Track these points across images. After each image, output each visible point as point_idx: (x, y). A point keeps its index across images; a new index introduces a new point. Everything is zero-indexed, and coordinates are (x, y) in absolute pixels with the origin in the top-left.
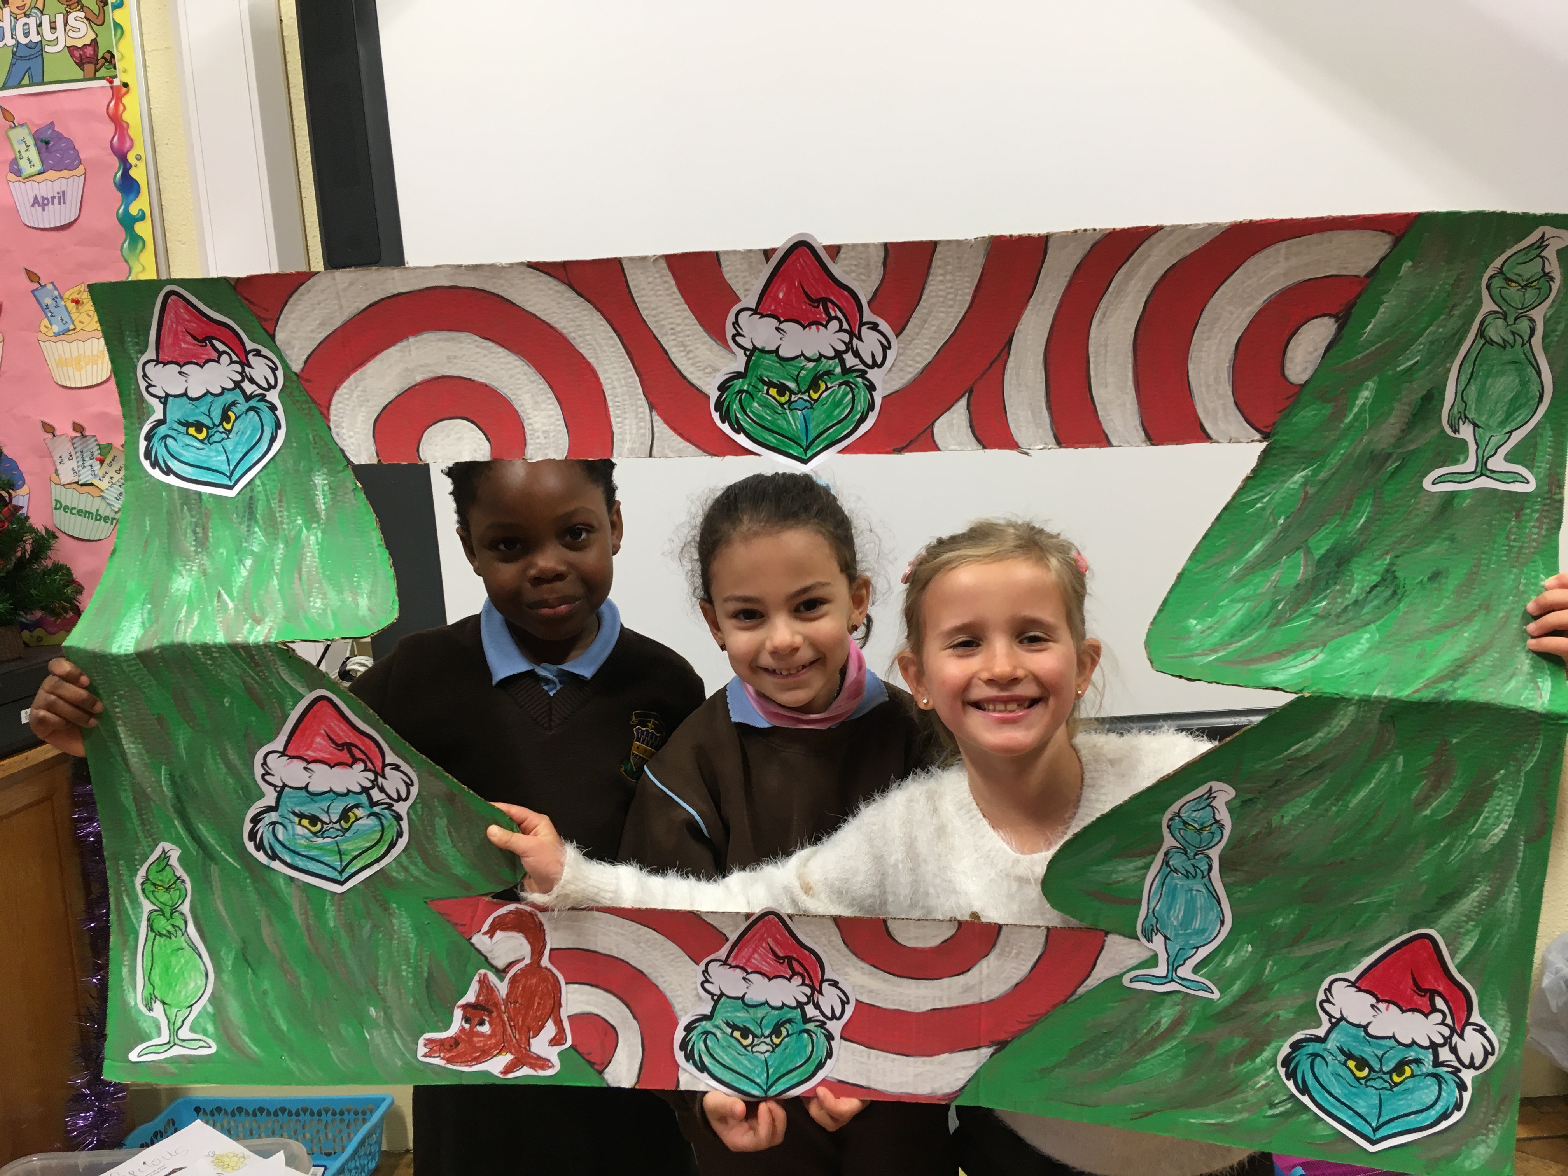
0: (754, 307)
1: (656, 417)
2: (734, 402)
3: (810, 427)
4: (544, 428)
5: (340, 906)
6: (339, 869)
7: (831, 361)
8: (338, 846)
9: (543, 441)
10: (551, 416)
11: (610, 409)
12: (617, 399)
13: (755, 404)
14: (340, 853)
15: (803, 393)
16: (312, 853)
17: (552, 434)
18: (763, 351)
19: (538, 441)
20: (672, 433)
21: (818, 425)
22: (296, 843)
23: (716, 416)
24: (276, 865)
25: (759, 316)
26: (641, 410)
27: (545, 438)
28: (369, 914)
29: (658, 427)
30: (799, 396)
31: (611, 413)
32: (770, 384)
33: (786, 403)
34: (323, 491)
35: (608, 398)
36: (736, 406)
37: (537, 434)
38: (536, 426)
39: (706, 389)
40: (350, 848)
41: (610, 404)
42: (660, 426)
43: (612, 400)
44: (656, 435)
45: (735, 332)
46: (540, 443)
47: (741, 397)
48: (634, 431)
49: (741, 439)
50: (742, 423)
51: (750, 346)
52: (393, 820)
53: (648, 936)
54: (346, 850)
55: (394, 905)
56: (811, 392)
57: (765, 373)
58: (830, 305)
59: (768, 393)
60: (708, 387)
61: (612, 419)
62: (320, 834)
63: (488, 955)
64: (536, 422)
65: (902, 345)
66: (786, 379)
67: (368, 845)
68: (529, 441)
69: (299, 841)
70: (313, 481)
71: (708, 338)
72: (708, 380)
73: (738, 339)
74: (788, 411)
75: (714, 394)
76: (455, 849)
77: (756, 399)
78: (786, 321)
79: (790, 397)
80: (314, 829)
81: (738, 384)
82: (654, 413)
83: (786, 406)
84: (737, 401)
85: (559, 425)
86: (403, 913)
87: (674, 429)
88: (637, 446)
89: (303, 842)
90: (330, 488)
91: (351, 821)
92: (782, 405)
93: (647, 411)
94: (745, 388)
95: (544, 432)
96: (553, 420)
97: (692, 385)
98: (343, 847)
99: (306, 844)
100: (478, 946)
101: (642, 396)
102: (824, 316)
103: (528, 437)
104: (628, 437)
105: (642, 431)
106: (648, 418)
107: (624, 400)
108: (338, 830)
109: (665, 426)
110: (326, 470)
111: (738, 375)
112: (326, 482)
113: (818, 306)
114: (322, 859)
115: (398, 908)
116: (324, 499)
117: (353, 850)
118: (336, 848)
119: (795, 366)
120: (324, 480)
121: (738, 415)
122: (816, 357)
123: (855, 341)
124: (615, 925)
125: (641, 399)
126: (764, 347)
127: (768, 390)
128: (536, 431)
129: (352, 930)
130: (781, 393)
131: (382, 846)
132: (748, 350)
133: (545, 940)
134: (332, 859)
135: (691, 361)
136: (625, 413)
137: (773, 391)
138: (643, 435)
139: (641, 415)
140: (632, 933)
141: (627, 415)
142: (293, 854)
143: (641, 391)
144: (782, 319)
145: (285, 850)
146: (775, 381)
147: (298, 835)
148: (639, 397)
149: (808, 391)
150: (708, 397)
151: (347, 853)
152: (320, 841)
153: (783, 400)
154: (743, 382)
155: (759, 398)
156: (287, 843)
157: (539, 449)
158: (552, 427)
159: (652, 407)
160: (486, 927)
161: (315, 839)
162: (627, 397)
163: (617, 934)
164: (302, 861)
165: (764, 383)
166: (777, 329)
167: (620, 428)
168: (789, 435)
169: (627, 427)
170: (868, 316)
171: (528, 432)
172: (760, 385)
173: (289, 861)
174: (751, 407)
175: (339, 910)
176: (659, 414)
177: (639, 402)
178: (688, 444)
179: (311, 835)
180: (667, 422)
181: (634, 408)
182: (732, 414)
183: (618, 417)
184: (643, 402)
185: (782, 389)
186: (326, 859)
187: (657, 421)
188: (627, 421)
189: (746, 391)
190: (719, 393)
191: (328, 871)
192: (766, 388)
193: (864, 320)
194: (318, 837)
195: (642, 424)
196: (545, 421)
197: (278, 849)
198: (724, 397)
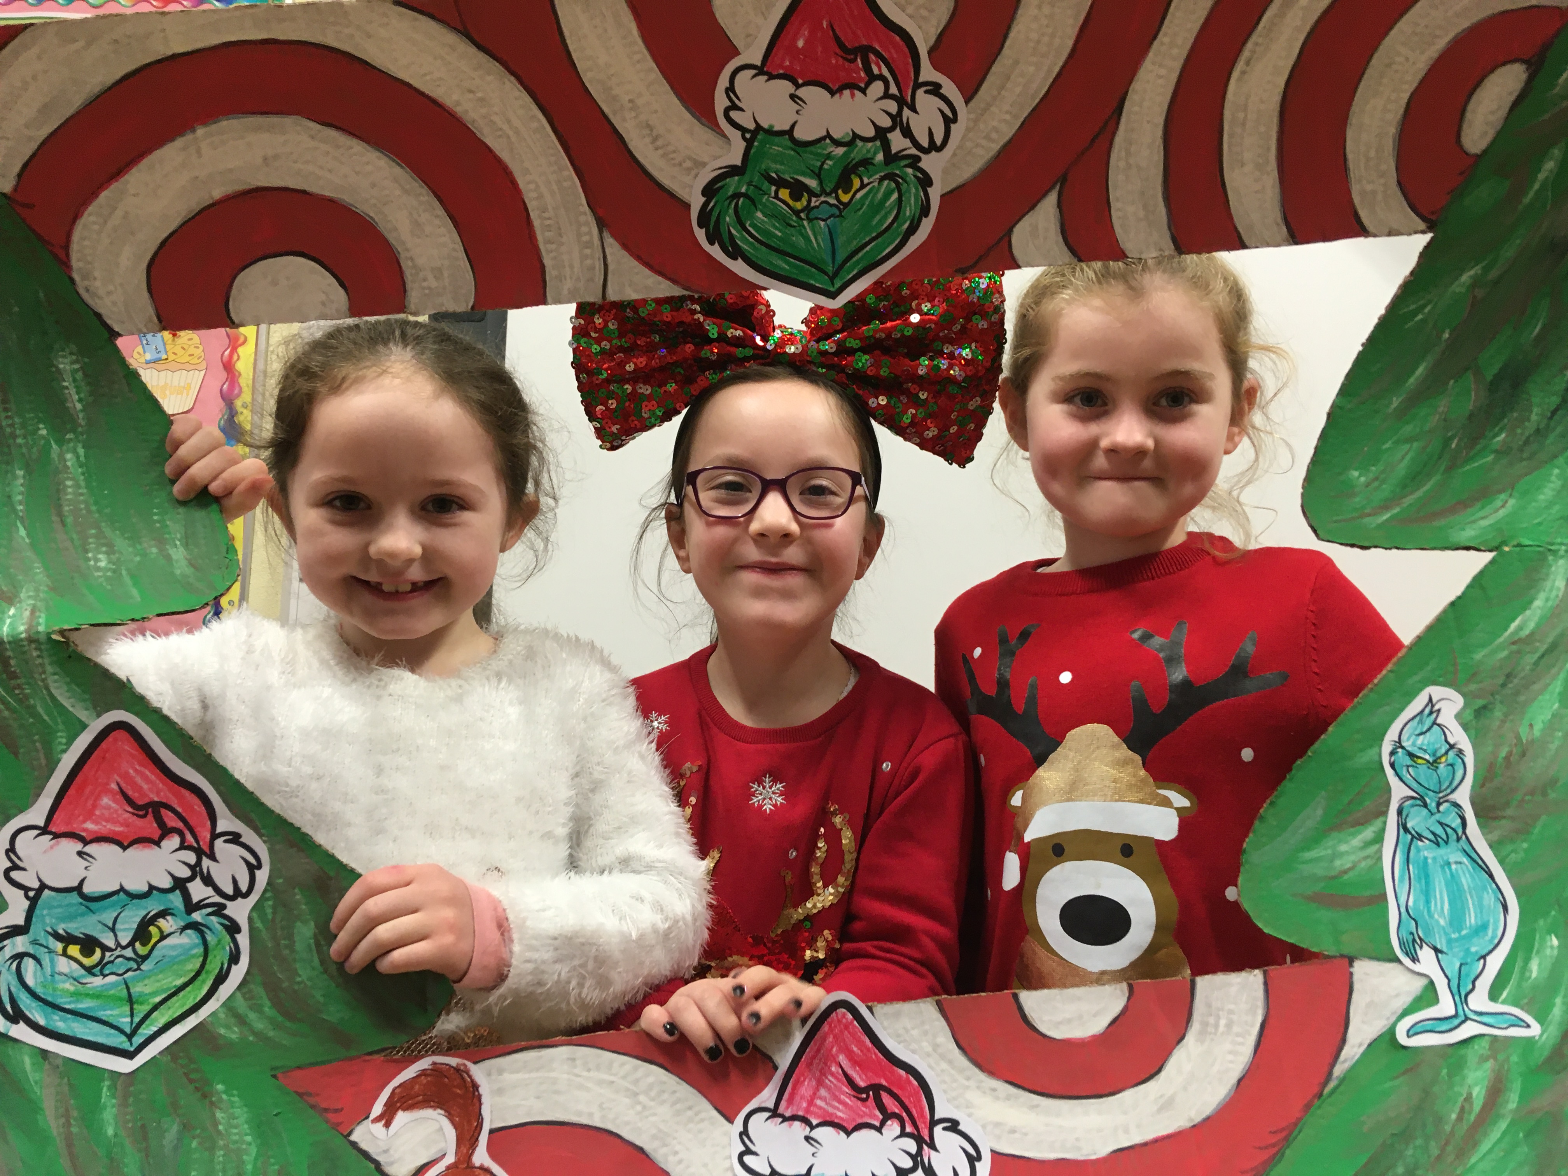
0: (759, 64)
1: (609, 240)
2: (727, 213)
3: (839, 242)
4: (436, 264)
5: (126, 1096)
6: (128, 1030)
7: (870, 144)
8: (128, 988)
9: (434, 284)
10: (443, 245)
12: (546, 215)
13: (759, 215)
14: (131, 1000)
15: (828, 194)
16: (82, 1006)
17: (447, 273)
18: (770, 132)
19: (425, 284)
20: (635, 263)
21: (850, 240)
22: (54, 989)
23: (700, 234)
24: (20, 1031)
25: (766, 77)
26: (585, 229)
27: (437, 279)
28: (175, 1106)
29: (613, 254)
30: (822, 199)
31: (539, 237)
32: (780, 183)
33: (802, 211)
34: (75, 380)
36: (729, 218)
37: (423, 273)
38: (422, 261)
39: (683, 194)
40: (147, 990)
42: (615, 252)
43: (539, 217)
44: (611, 268)
45: (729, 104)
46: (428, 288)
47: (737, 205)
48: (577, 263)
50: (740, 243)
51: (752, 126)
52: (224, 932)
54: (141, 994)
55: (220, 1087)
56: (840, 191)
57: (773, 166)
58: (872, 57)
59: (777, 197)
60: (686, 190)
61: (541, 245)
62: (98, 970)
65: (972, 116)
66: (804, 174)
67: (179, 982)
68: (411, 285)
69: (61, 986)
70: (54, 366)
71: (687, 115)
72: (687, 179)
73: (733, 114)
74: (805, 222)
75: (696, 202)
76: (325, 977)
77: (760, 207)
78: (806, 84)
79: (809, 201)
80: (87, 962)
81: (732, 185)
82: (606, 234)
83: (803, 216)
84: (731, 211)
85: (456, 258)
86: (236, 1099)
87: (639, 258)
88: (581, 284)
89: (68, 986)
90: (86, 375)
91: (153, 940)
92: (797, 213)
93: (595, 231)
94: (743, 190)
95: (435, 269)
96: (445, 250)
97: (663, 188)
98: (136, 990)
99: (72, 989)
100: (363, 1145)
101: (586, 208)
102: (862, 74)
103: (409, 279)
104: (568, 272)
106: (597, 243)
107: (558, 216)
108: (129, 959)
109: (624, 253)
110: (73, 347)
111: (732, 171)
112: (77, 366)
113: (856, 59)
114: (101, 1014)
115: (225, 1092)
116: (78, 393)
117: (154, 994)
118: (125, 991)
119: (819, 155)
120: (72, 363)
121: (734, 232)
122: (848, 139)
123: (906, 112)
125: (583, 213)
126: (772, 126)
127: (776, 192)
128: (421, 269)
129: (145, 1138)
130: (796, 196)
131: (204, 982)
132: (748, 131)
133: (480, 1116)
134: (114, 1012)
135: (660, 152)
136: (560, 235)
137: (785, 194)
138: (593, 268)
139: (585, 238)
141: (564, 239)
142: (49, 1010)
143: (584, 201)
144: (800, 81)
145: (35, 1004)
146: (787, 177)
147: (60, 974)
148: (582, 209)
149: (834, 190)
150: (687, 206)
151: (143, 996)
152: (97, 981)
153: (799, 205)
154: (739, 182)
155: (764, 205)
156: (39, 991)
157: (428, 296)
158: (447, 262)
159: (603, 224)
160: (377, 1109)
161: (90, 979)
162: (562, 210)
163: (602, 1081)
164: (64, 1020)
165: (772, 181)
166: (793, 97)
167: (554, 258)
168: (807, 257)
169: (565, 257)
170: (928, 73)
171: (408, 272)
172: (765, 184)
173: (42, 1022)
174: (753, 219)
175: (124, 1104)
176: (614, 236)
177: (582, 218)
178: (660, 279)
179: (83, 972)
180: (625, 246)
181: (574, 226)
182: (724, 230)
183: (549, 242)
184: (588, 218)
185: (798, 190)
186: (104, 1014)
187: (612, 249)
188: (564, 248)
189: (744, 195)
190: (704, 199)
191: (108, 1035)
192: (774, 188)
193: (921, 79)
194: (94, 975)
195: (587, 252)
196: (434, 252)
197: (26, 1003)
198: (711, 205)
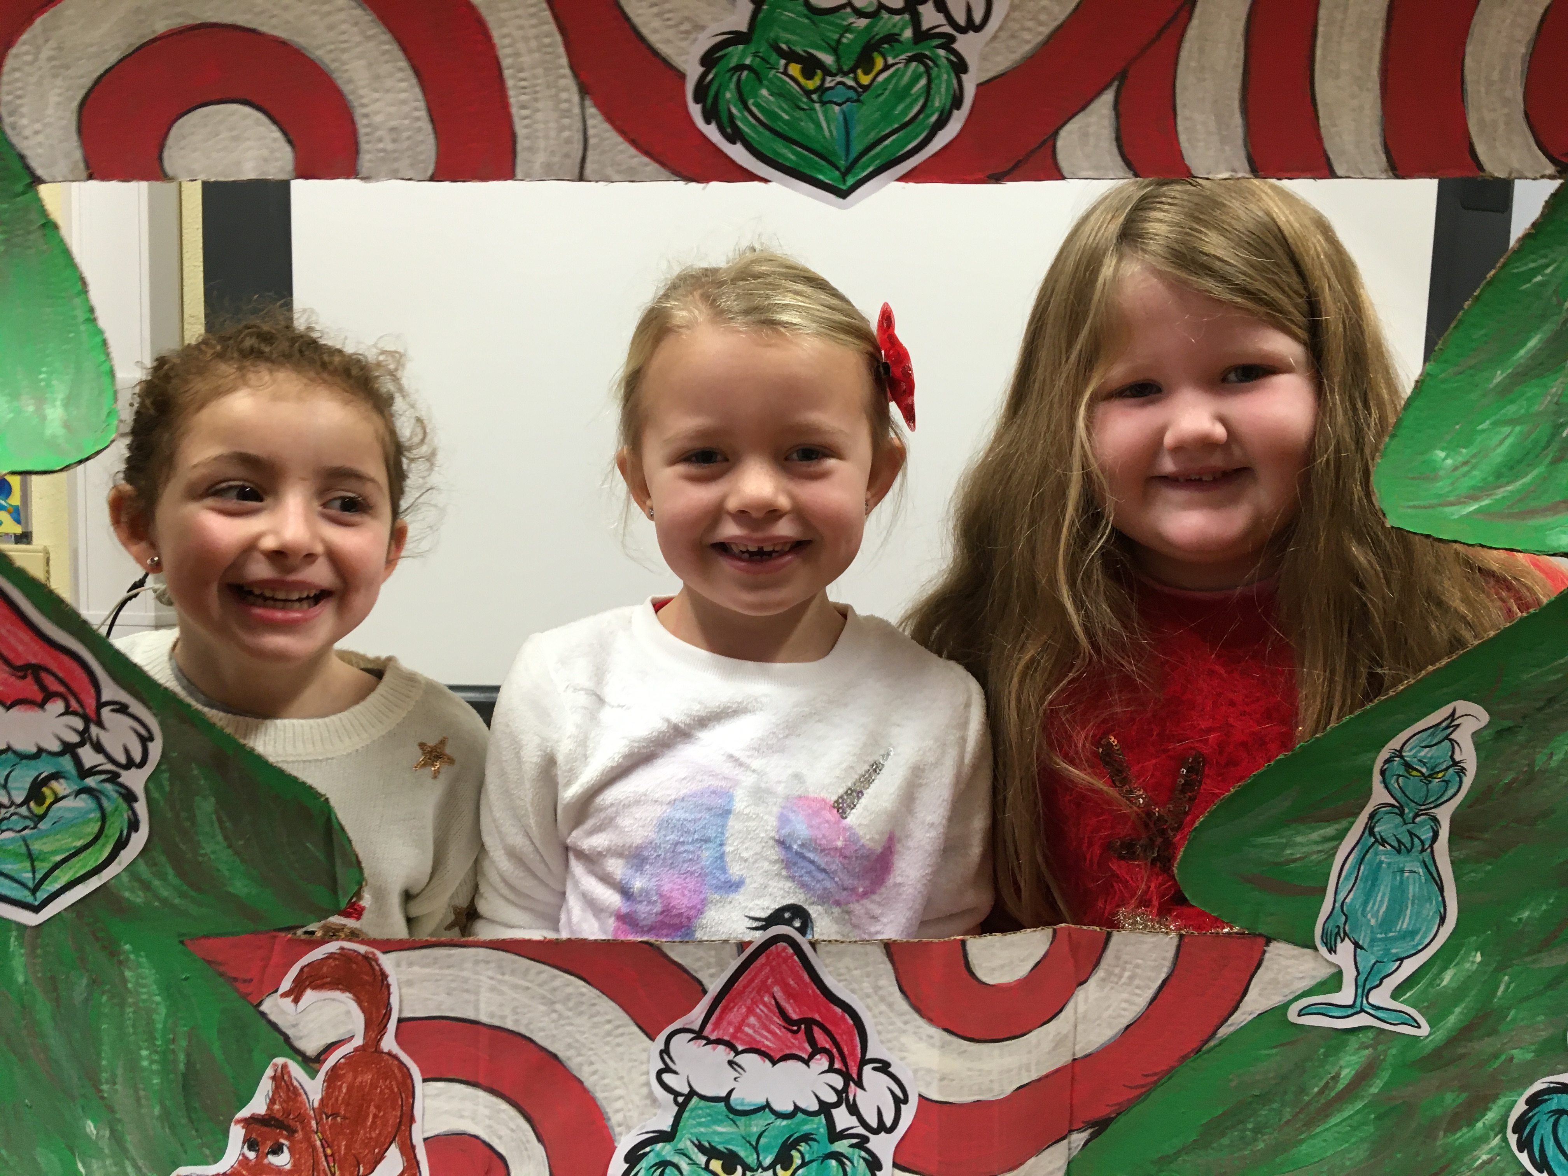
1: (591, 109)
2: (727, 88)
3: (855, 132)
4: (394, 123)
5: (34, 947)
6: (31, 885)
7: (898, 17)
8: (28, 845)
9: (390, 146)
10: (404, 102)
11: (511, 93)
12: (522, 75)
13: (764, 92)
14: (32, 857)
15: (845, 74)
17: (405, 134)
19: (380, 146)
20: (619, 139)
21: (866, 132)
23: (696, 111)
26: (564, 95)
27: (394, 141)
28: (83, 961)
29: (594, 127)
30: (839, 79)
31: (512, 100)
32: (791, 56)
33: (814, 91)
35: (507, 73)
36: (729, 95)
37: (379, 133)
38: (378, 119)
39: (679, 61)
40: (48, 849)
41: (510, 83)
42: (598, 124)
43: (513, 77)
44: (591, 141)
46: (384, 150)
47: (740, 76)
48: (553, 134)
49: (737, 153)
50: (739, 124)
52: (121, 801)
53: (569, 990)
54: (43, 852)
55: (128, 947)
56: (859, 71)
57: (784, 36)
59: (785, 73)
60: (683, 58)
61: (514, 110)
63: (290, 1032)
64: (378, 113)
66: (818, 48)
67: (80, 843)
68: (364, 146)
72: (684, 44)
74: (817, 106)
75: (693, 72)
76: (230, 851)
77: (765, 82)
79: (823, 81)
81: (736, 54)
82: (588, 101)
83: (814, 97)
84: (732, 86)
85: (418, 119)
86: (144, 960)
87: (623, 132)
88: (556, 159)
91: (48, 802)
92: (808, 93)
93: (576, 98)
94: (748, 61)
95: (393, 129)
96: (406, 109)
97: (655, 53)
98: (37, 847)
100: (273, 1017)
101: (567, 71)
103: (362, 139)
104: (542, 144)
105: (566, 134)
106: (577, 110)
107: (535, 77)
108: (25, 818)
109: (608, 126)
111: (736, 38)
115: (133, 953)
117: (55, 853)
118: (24, 850)
119: (838, 25)
121: (734, 110)
122: (872, 10)
124: (513, 972)
125: (563, 76)
127: (786, 66)
128: (377, 128)
129: (55, 988)
130: (808, 74)
131: (103, 847)
133: (389, 1004)
134: (18, 867)
135: (655, 10)
136: (536, 100)
137: (795, 69)
138: (571, 141)
139: (565, 106)
140: (540, 985)
141: (540, 105)
143: (565, 61)
146: (799, 50)
148: (565, 69)
149: (853, 70)
150: (683, 76)
151: (44, 857)
153: (811, 85)
154: (744, 51)
155: (771, 81)
157: (383, 159)
158: (406, 122)
159: (584, 90)
160: (286, 984)
162: (539, 71)
163: (515, 987)
165: (782, 54)
167: (527, 127)
168: (816, 147)
169: (540, 126)
171: (362, 131)
172: (774, 57)
174: (756, 95)
175: (33, 955)
176: (596, 104)
177: (563, 82)
178: (647, 159)
180: (608, 117)
181: (553, 91)
182: (722, 106)
183: (523, 107)
184: (569, 83)
185: (811, 66)
187: (593, 116)
188: (539, 116)
189: (749, 68)
190: (702, 68)
192: (783, 62)
195: (566, 121)
196: (393, 109)
198: (710, 77)
